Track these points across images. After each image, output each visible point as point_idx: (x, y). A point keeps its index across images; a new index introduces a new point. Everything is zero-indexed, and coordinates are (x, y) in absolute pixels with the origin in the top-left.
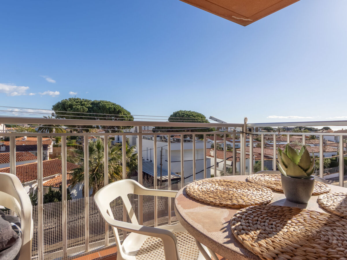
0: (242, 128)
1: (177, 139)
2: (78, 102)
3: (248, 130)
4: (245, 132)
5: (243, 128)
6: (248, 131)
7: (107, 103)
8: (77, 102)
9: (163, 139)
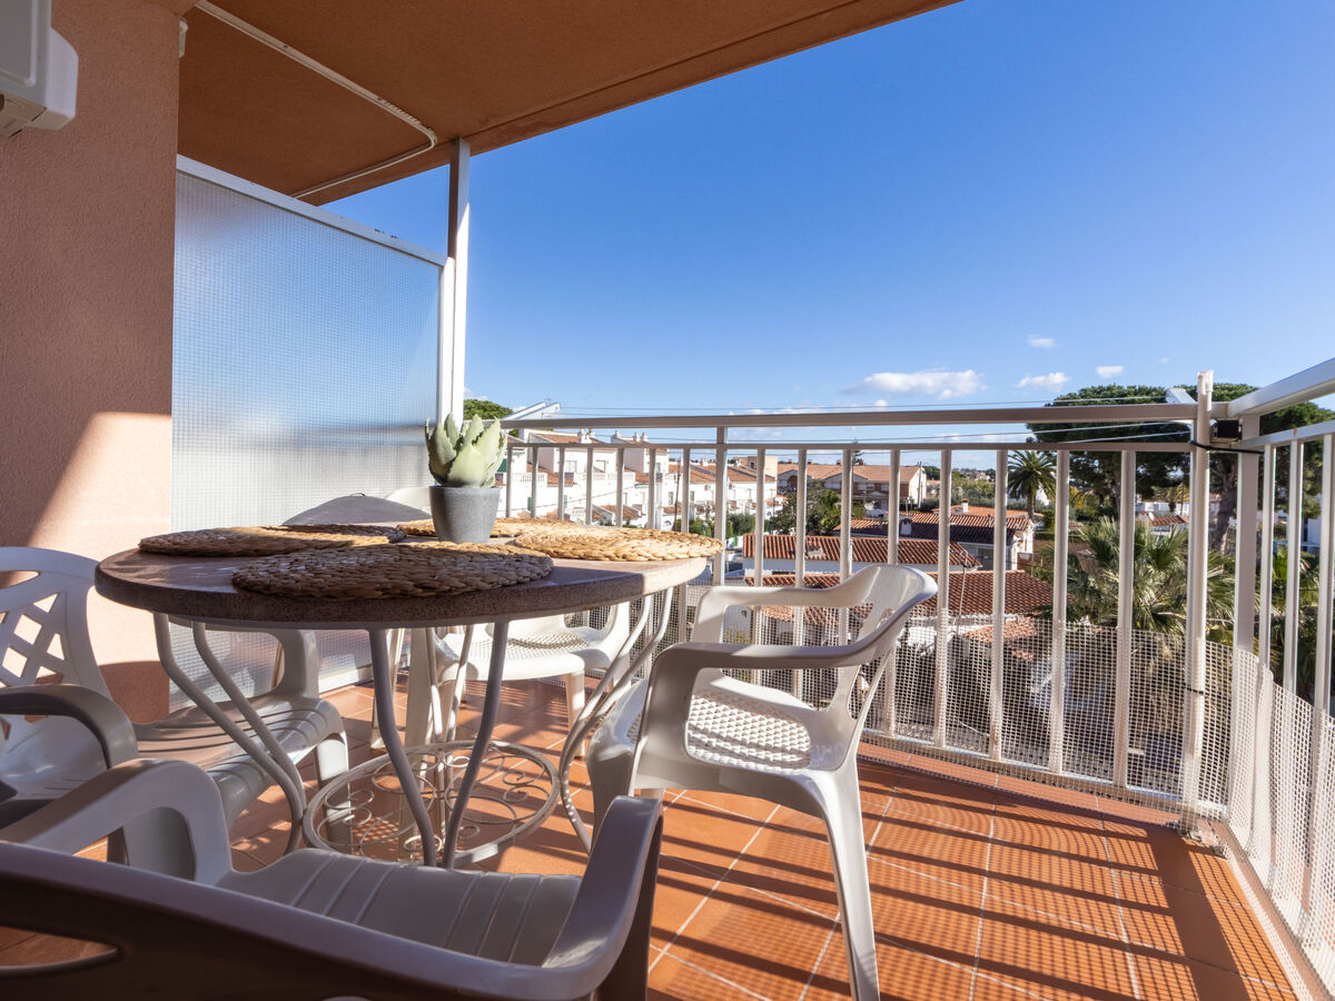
2: (1112, 396)
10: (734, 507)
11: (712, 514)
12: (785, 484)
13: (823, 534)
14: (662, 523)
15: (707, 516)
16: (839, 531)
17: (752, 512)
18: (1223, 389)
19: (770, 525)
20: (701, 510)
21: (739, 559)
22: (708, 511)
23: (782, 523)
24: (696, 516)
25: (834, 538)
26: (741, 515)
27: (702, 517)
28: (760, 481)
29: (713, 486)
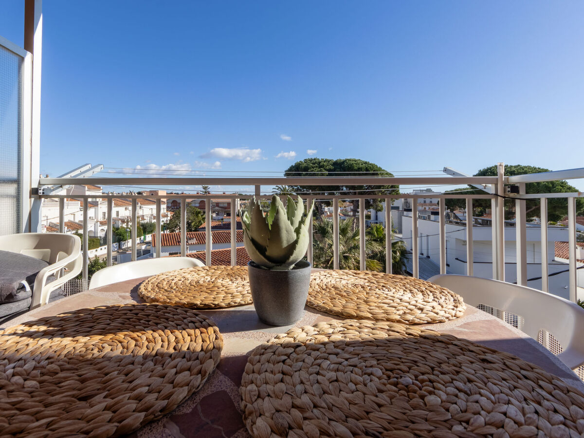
0: (494, 185)
1: (483, 220)
2: (316, 163)
3: (509, 189)
4: (503, 195)
5: (496, 185)
6: (509, 191)
7: (355, 161)
8: (313, 164)
9: (452, 219)
10: (143, 219)
11: (130, 224)
12: (170, 205)
13: (194, 231)
14: (99, 231)
15: (127, 225)
16: (205, 228)
17: (154, 221)
18: (353, 161)
19: (164, 228)
20: (123, 221)
21: (148, 248)
22: (128, 222)
23: (171, 226)
24: (120, 225)
25: (203, 232)
26: (147, 223)
27: (124, 225)
28: (159, 203)
29: (130, 208)
